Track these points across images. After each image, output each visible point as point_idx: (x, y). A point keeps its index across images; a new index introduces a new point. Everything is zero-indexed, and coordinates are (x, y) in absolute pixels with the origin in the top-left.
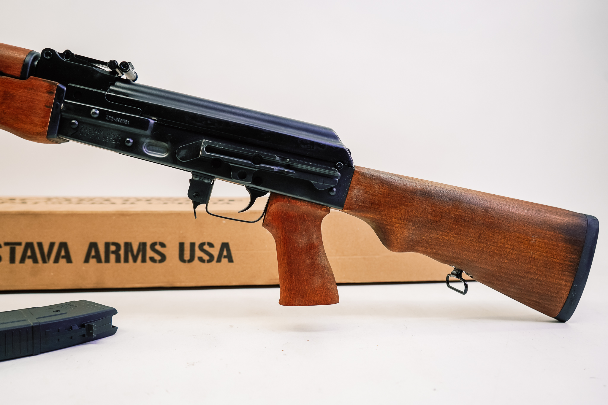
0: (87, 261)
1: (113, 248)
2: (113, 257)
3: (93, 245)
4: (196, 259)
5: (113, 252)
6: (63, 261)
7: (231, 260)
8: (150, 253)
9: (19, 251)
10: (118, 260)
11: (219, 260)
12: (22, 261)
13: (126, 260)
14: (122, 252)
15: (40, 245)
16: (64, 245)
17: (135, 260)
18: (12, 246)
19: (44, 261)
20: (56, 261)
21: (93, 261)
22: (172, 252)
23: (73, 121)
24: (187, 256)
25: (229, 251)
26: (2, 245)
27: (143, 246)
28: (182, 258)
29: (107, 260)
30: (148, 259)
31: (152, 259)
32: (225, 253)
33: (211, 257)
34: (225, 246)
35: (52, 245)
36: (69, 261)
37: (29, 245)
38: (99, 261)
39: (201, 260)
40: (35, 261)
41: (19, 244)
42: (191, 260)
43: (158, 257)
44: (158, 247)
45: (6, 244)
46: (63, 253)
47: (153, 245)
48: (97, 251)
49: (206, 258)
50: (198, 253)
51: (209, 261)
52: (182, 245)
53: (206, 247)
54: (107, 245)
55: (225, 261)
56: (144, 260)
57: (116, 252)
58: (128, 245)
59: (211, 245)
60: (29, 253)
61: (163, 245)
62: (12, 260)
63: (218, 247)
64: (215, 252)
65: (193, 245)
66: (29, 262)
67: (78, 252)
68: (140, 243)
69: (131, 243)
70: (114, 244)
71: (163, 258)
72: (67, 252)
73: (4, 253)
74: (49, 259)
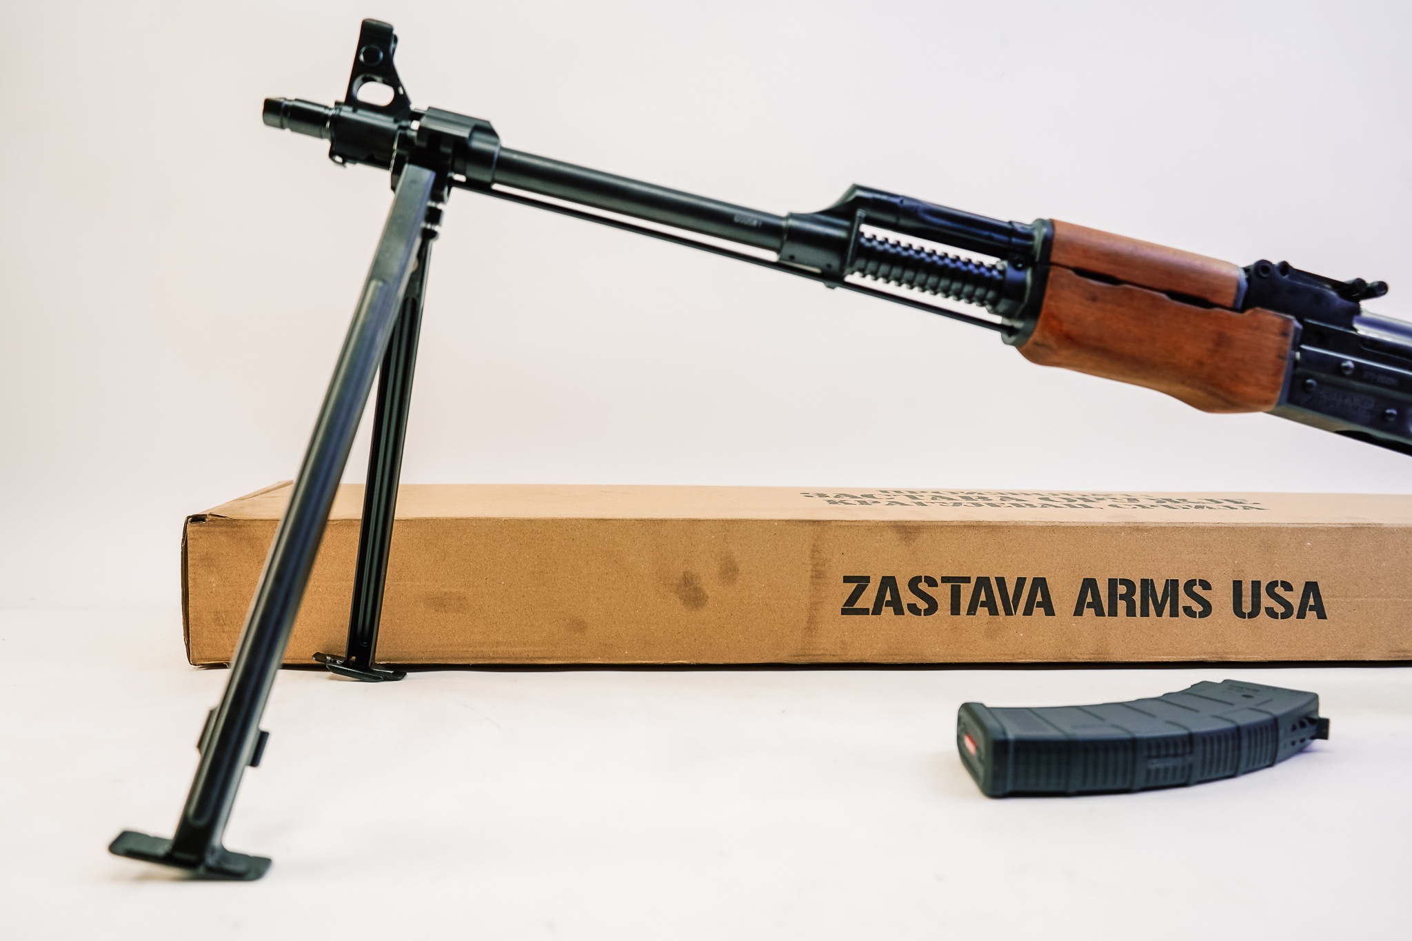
0: (1078, 612)
1: (1122, 590)
2: (1122, 605)
3: (1089, 584)
4: (1263, 610)
5: (1122, 597)
6: (1039, 612)
7: (1322, 615)
8: (1184, 600)
9: (967, 591)
10: (1131, 612)
11: (1301, 615)
12: (972, 610)
13: (1145, 613)
14: (1137, 597)
15: (1001, 581)
16: (1040, 583)
17: (1159, 614)
18: (955, 582)
19: (1008, 612)
20: (1028, 612)
21: (1089, 612)
22: (1221, 597)
23: (1309, 381)
24: (1247, 607)
25: (1318, 597)
26: (939, 581)
27: (1172, 586)
28: (1238, 610)
29: (1113, 612)
30: (1181, 610)
31: (1189, 611)
32: (1311, 602)
33: (1288, 606)
34: (1311, 588)
35: (1021, 582)
36: (1050, 612)
37: (983, 582)
38: (1100, 613)
39: (1271, 613)
40: (993, 611)
41: (967, 580)
42: (1254, 614)
43: (1198, 608)
44: (1197, 589)
45: (945, 580)
46: (1039, 598)
47: (1190, 585)
48: (1096, 594)
49: (1280, 609)
50: (1266, 601)
51: (1285, 616)
52: (1237, 585)
53: (1279, 590)
54: (1113, 583)
55: (1311, 615)
56: (1174, 613)
57: (1128, 597)
58: (1147, 584)
59: (1287, 586)
60: (983, 598)
61: (1206, 585)
62: (955, 609)
63: (1299, 589)
64: (1294, 599)
65: (1256, 585)
66: (982, 612)
67: (1064, 594)
68: (1167, 580)
69: (1152, 580)
70: (1124, 582)
71: (1207, 609)
72: (1046, 595)
73: (942, 594)
74: (1016, 608)
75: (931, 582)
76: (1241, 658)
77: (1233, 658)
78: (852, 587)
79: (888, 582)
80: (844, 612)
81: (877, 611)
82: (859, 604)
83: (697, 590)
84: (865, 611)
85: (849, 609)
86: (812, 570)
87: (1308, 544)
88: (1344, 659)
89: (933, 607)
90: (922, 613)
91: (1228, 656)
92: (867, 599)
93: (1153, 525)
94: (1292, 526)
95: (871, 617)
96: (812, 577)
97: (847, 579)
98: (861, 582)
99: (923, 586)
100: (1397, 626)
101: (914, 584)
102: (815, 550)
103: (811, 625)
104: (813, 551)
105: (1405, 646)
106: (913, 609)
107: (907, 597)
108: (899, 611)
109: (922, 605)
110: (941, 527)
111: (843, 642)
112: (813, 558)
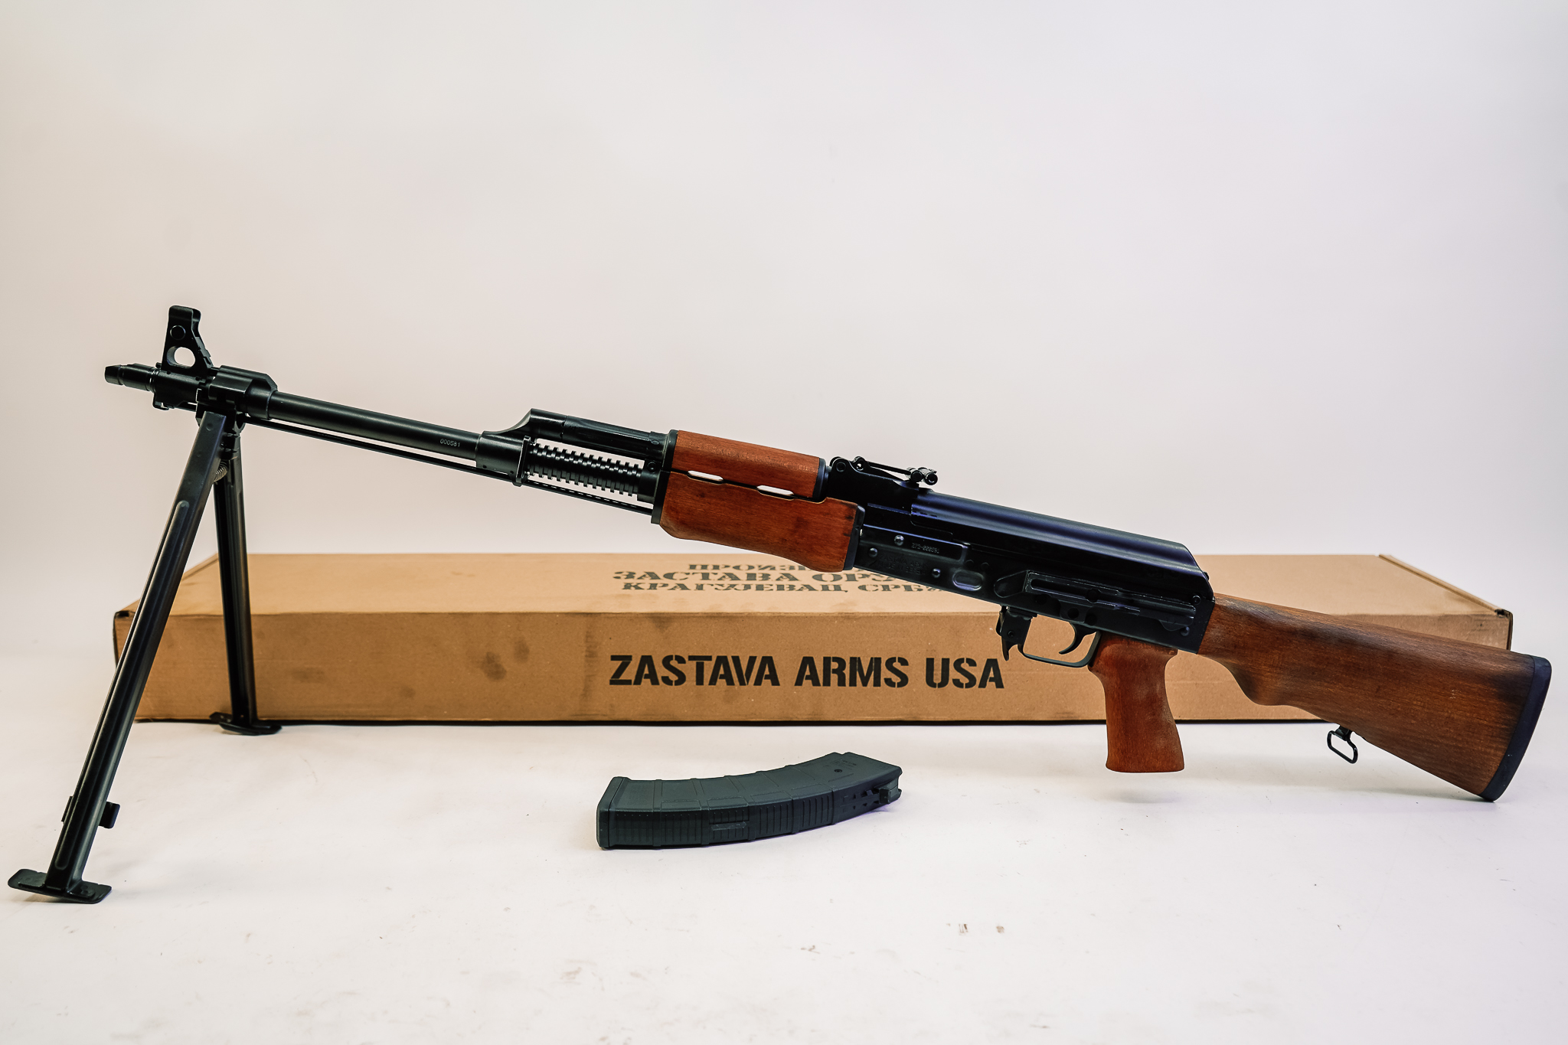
0: (799, 682)
1: (834, 665)
2: (834, 678)
3: (808, 661)
4: (950, 681)
5: (835, 671)
6: (766, 683)
7: (1000, 685)
8: (885, 673)
9: (709, 667)
10: (841, 683)
11: (983, 685)
12: (713, 682)
13: (853, 683)
14: (847, 671)
15: (736, 659)
16: (768, 661)
17: (865, 684)
18: (700, 660)
19: (742, 683)
20: (758, 682)
21: (807, 683)
22: (916, 672)
23: (872, 549)
24: (937, 679)
25: (997, 671)
26: (686, 659)
27: (876, 662)
28: (930, 681)
29: (827, 683)
30: (882, 681)
31: (889, 682)
32: (991, 674)
33: (972, 679)
34: (992, 664)
35: (752, 660)
36: (775, 682)
37: (722, 660)
38: (816, 683)
39: (957, 683)
40: (730, 682)
41: (709, 658)
42: (944, 683)
43: (896, 679)
44: (897, 665)
45: (691, 658)
46: (767, 672)
47: (890, 662)
48: (813, 669)
49: (965, 680)
50: (953, 674)
51: (968, 686)
52: (930, 662)
53: (965, 666)
54: (827, 661)
55: (991, 685)
56: (877, 683)
57: (839, 672)
58: (855, 661)
59: (972, 663)
60: (722, 672)
61: (904, 662)
62: (700, 681)
63: (981, 665)
64: (977, 672)
65: (946, 662)
66: (721, 683)
67: (787, 670)
68: (872, 658)
69: (859, 658)
70: (836, 659)
71: (904, 680)
72: (773, 670)
73: (689, 669)
74: (748, 680)
75: (681, 660)
76: (931, 718)
77: (925, 718)
78: (618, 663)
79: (647, 660)
80: (612, 682)
81: (638, 682)
82: (623, 677)
83: (497, 666)
84: (628, 682)
85: (616, 680)
86: (586, 651)
87: (991, 629)
88: (1017, 719)
89: (682, 679)
90: (674, 683)
91: (921, 717)
92: (630, 673)
93: (861, 615)
94: (977, 615)
95: (633, 686)
96: (586, 656)
97: (614, 658)
98: (625, 660)
99: (674, 663)
100: (1063, 694)
101: (666, 661)
102: (588, 636)
103: (586, 692)
104: (587, 637)
105: (1069, 709)
106: (666, 680)
107: (661, 671)
108: (655, 682)
109: (674, 677)
110: (689, 617)
111: (612, 706)
112: (587, 642)
